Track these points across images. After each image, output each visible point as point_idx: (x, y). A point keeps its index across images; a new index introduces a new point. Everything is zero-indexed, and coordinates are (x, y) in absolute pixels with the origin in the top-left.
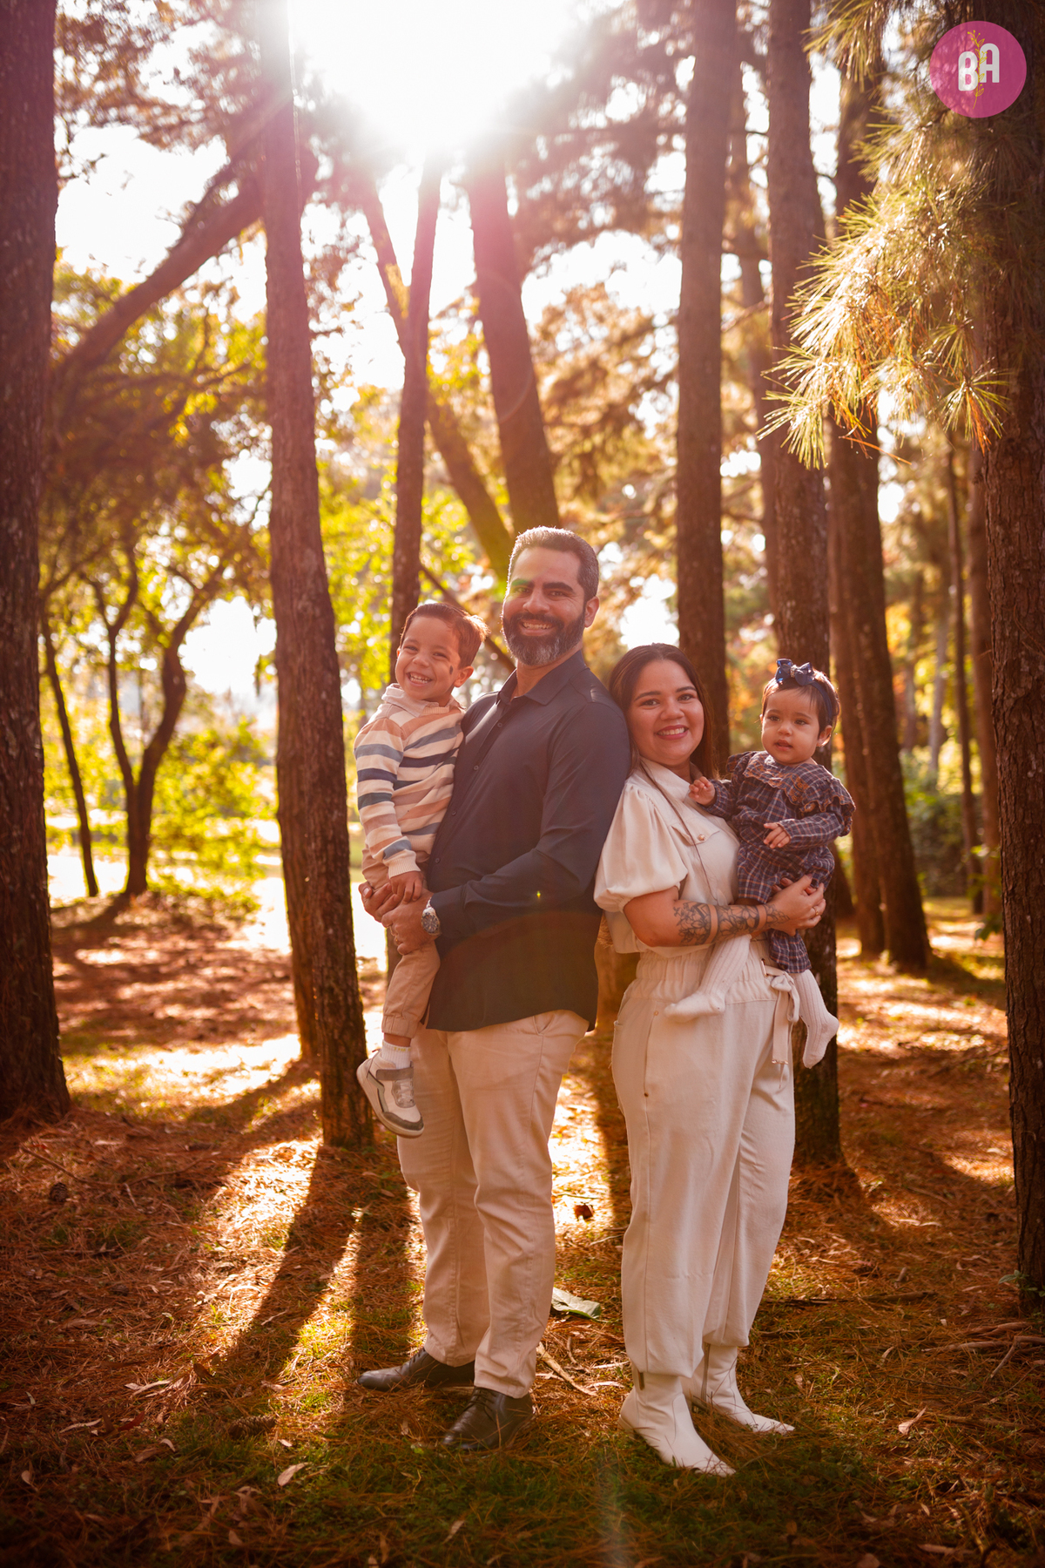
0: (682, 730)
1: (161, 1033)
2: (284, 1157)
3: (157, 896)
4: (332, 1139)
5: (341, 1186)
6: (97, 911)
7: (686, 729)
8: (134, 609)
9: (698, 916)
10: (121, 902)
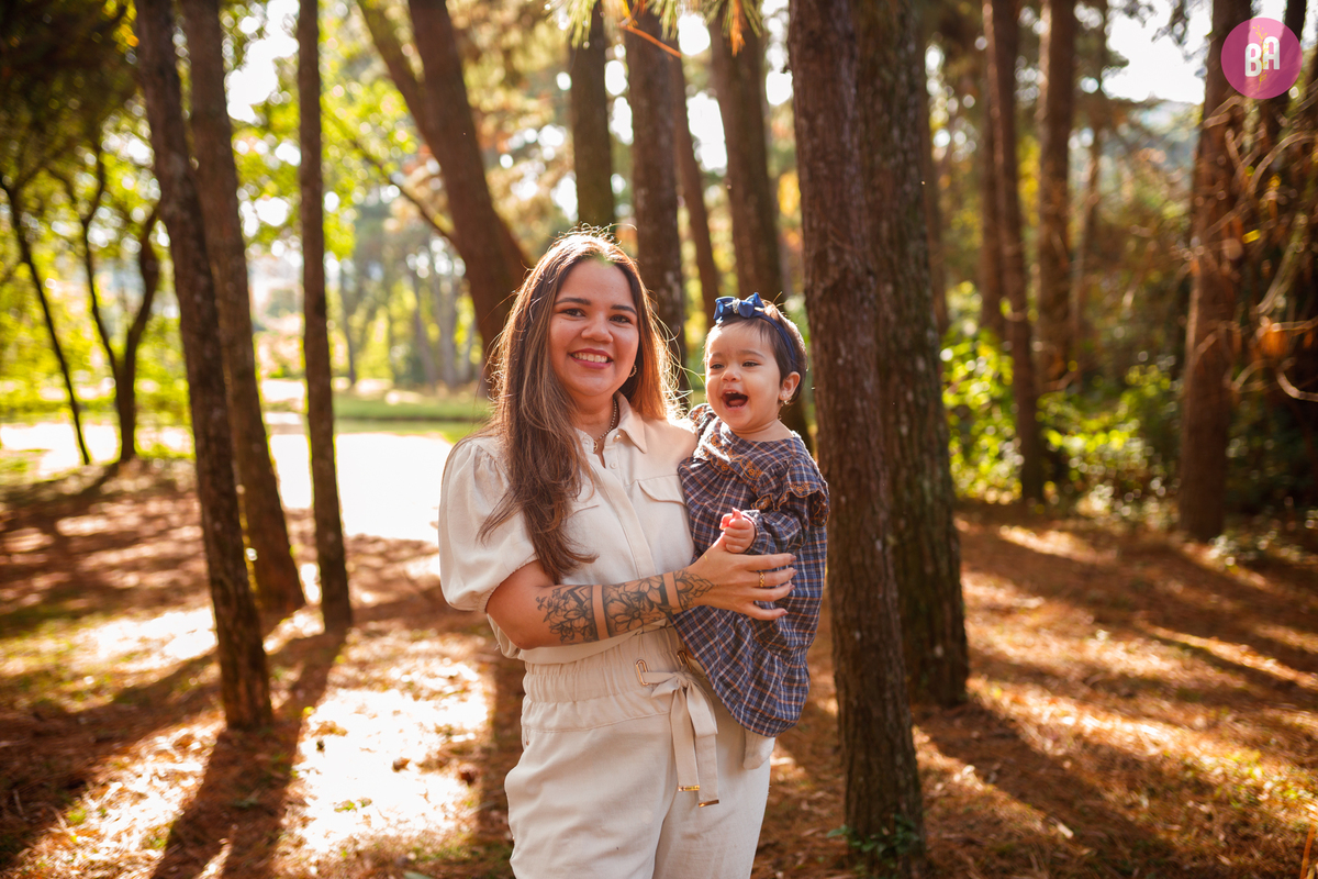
0: (604, 359)
1: (113, 601)
2: (183, 745)
3: (145, 466)
4: (234, 723)
5: (235, 771)
6: (88, 482)
7: (609, 360)
8: (105, 199)
9: (573, 603)
10: (112, 471)
